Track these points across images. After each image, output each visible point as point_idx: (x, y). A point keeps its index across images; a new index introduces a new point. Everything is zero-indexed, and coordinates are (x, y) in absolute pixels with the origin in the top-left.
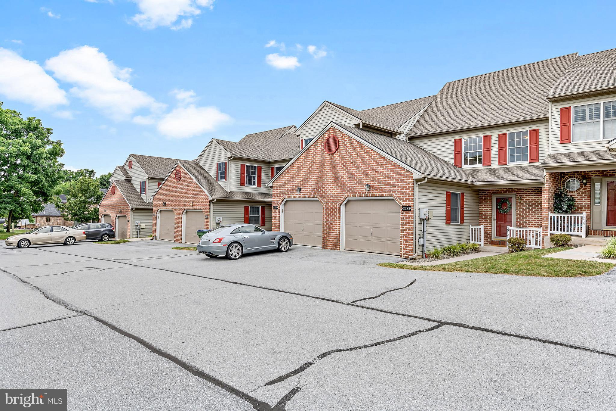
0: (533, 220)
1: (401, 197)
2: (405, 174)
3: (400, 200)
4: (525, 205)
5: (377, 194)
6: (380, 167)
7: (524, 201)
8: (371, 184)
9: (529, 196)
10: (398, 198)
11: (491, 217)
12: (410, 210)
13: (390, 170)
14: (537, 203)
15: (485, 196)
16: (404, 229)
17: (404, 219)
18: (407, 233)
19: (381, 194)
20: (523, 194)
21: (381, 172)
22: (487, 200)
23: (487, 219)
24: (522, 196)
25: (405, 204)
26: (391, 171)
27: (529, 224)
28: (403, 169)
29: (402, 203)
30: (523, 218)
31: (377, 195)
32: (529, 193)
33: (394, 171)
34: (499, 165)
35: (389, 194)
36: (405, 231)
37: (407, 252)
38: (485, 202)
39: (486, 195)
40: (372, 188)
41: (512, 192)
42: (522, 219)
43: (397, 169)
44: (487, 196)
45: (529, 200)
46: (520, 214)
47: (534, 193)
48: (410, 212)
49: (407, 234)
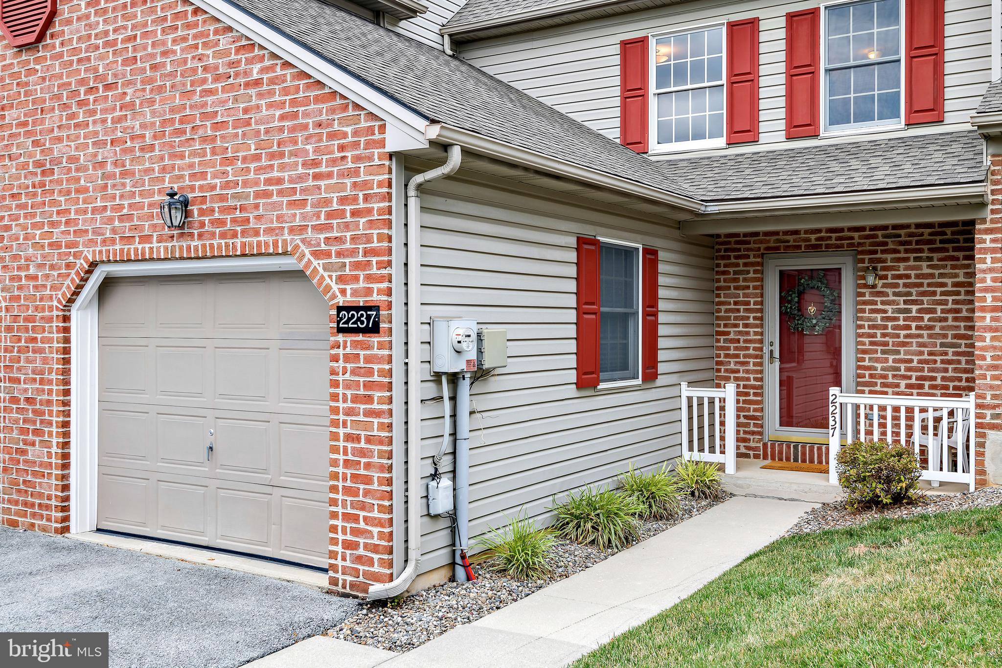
0: (926, 362)
1: (328, 254)
2: (349, 130)
3: (326, 274)
4: (891, 298)
5: (223, 242)
6: (236, 100)
7: (890, 281)
8: (192, 188)
9: (906, 260)
10: (315, 263)
11: (761, 349)
12: (375, 329)
13: (278, 113)
14: (939, 290)
15: (738, 265)
16: (348, 430)
17: (347, 376)
18: (362, 453)
19: (238, 241)
20: (883, 252)
21: (237, 124)
22: (745, 280)
23: (745, 356)
24: (880, 261)
25: (349, 292)
26: (282, 118)
27: (910, 378)
28: (339, 101)
29: (335, 288)
30: (883, 352)
31: (220, 247)
32: (906, 251)
33: (295, 115)
34: (789, 138)
35: (275, 244)
36: (353, 441)
37: (359, 559)
38: (736, 288)
39: (741, 261)
40: (202, 212)
41: (842, 246)
42: (879, 355)
43: (312, 106)
44: (745, 265)
45: (908, 277)
46: (874, 336)
47: (925, 247)
48: (375, 339)
49: (363, 460)
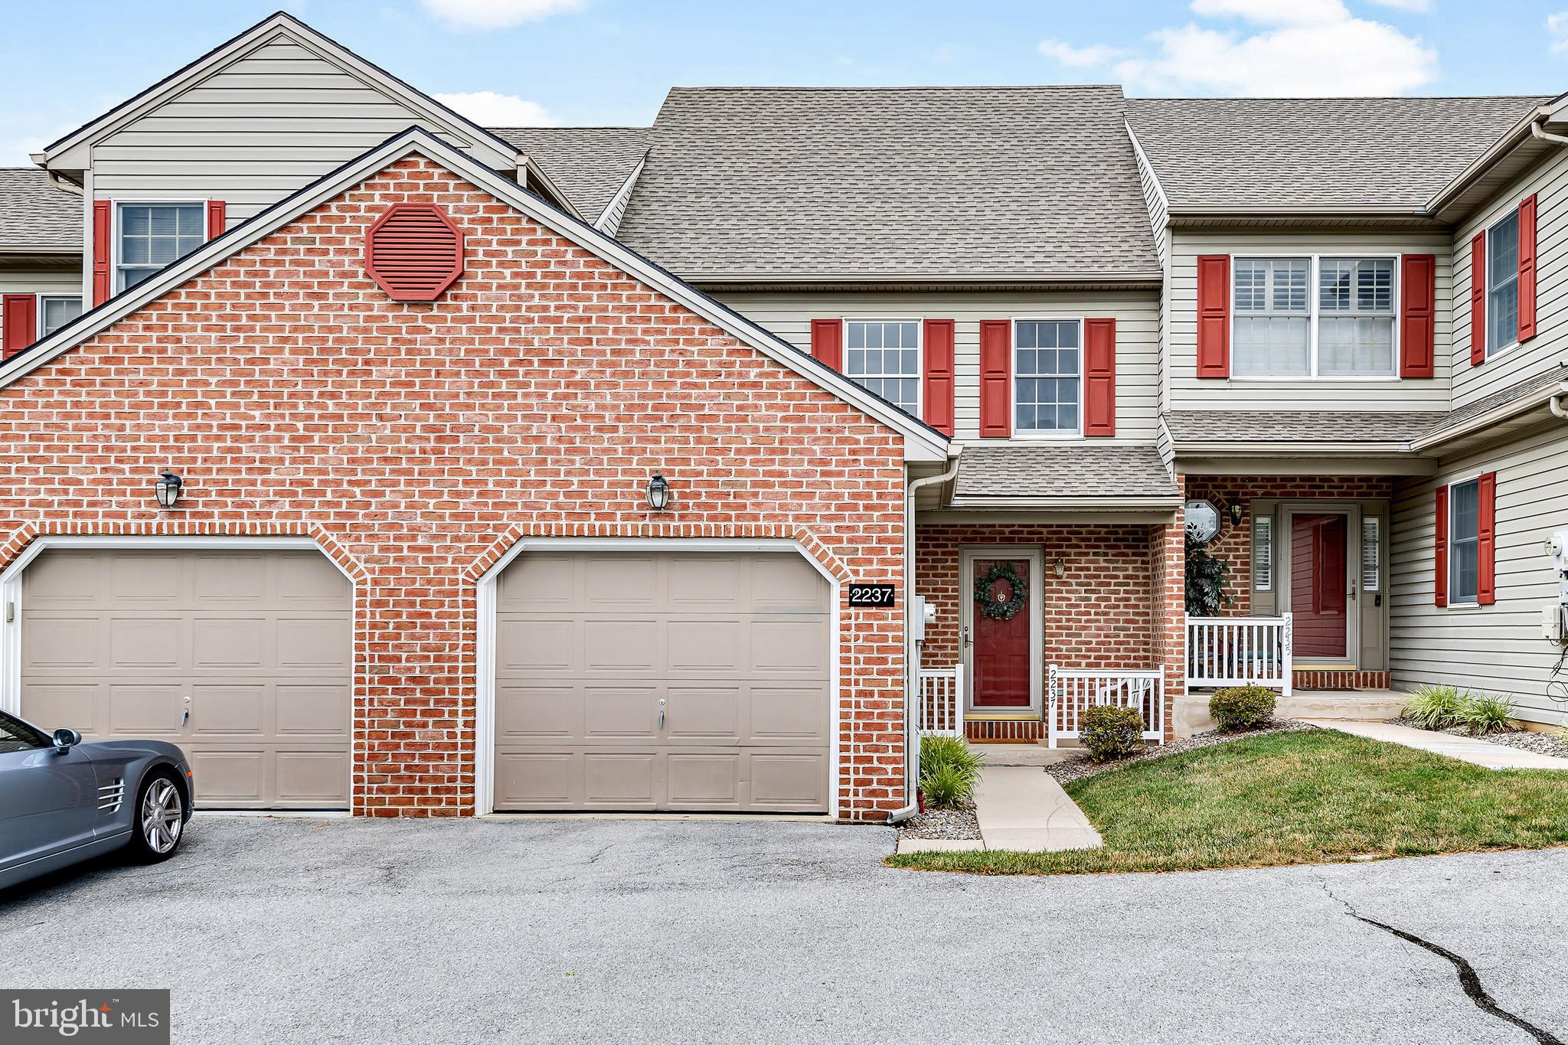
0: (1103, 643)
1: (840, 540)
2: (861, 438)
3: (836, 557)
4: (1074, 587)
5: (712, 524)
6: (728, 396)
7: (1073, 572)
8: (671, 473)
9: (1087, 554)
10: (824, 547)
11: (956, 634)
12: (890, 603)
13: (780, 415)
14: (1113, 581)
15: (936, 554)
16: (861, 687)
17: (860, 642)
18: (876, 705)
19: (732, 525)
20: (1068, 546)
21: (728, 419)
22: (943, 568)
23: (943, 641)
24: (1065, 554)
25: (861, 573)
26: (785, 419)
27: (1089, 657)
28: (849, 412)
29: (847, 568)
30: (1068, 635)
31: (707, 528)
32: (1087, 547)
33: (801, 419)
34: (983, 437)
35: (778, 529)
36: (866, 696)
37: (873, 793)
38: (934, 576)
39: (939, 550)
40: (683, 495)
41: (1032, 540)
42: (1064, 638)
43: (820, 413)
44: (944, 553)
45: (1088, 569)
46: (1060, 621)
47: (1102, 544)
48: (889, 612)
49: (876, 711)
